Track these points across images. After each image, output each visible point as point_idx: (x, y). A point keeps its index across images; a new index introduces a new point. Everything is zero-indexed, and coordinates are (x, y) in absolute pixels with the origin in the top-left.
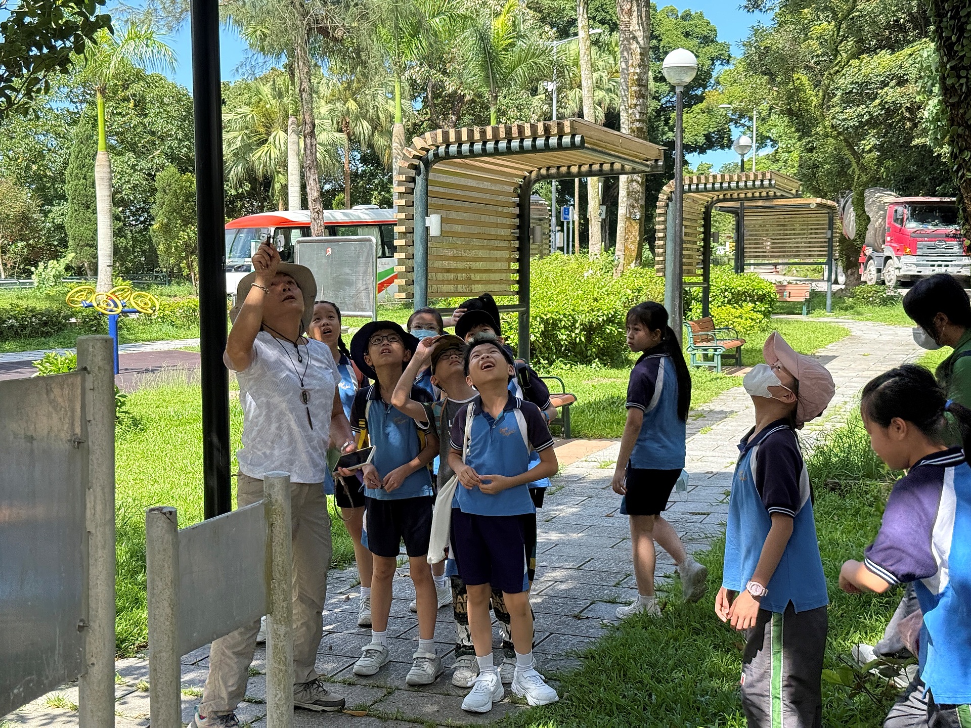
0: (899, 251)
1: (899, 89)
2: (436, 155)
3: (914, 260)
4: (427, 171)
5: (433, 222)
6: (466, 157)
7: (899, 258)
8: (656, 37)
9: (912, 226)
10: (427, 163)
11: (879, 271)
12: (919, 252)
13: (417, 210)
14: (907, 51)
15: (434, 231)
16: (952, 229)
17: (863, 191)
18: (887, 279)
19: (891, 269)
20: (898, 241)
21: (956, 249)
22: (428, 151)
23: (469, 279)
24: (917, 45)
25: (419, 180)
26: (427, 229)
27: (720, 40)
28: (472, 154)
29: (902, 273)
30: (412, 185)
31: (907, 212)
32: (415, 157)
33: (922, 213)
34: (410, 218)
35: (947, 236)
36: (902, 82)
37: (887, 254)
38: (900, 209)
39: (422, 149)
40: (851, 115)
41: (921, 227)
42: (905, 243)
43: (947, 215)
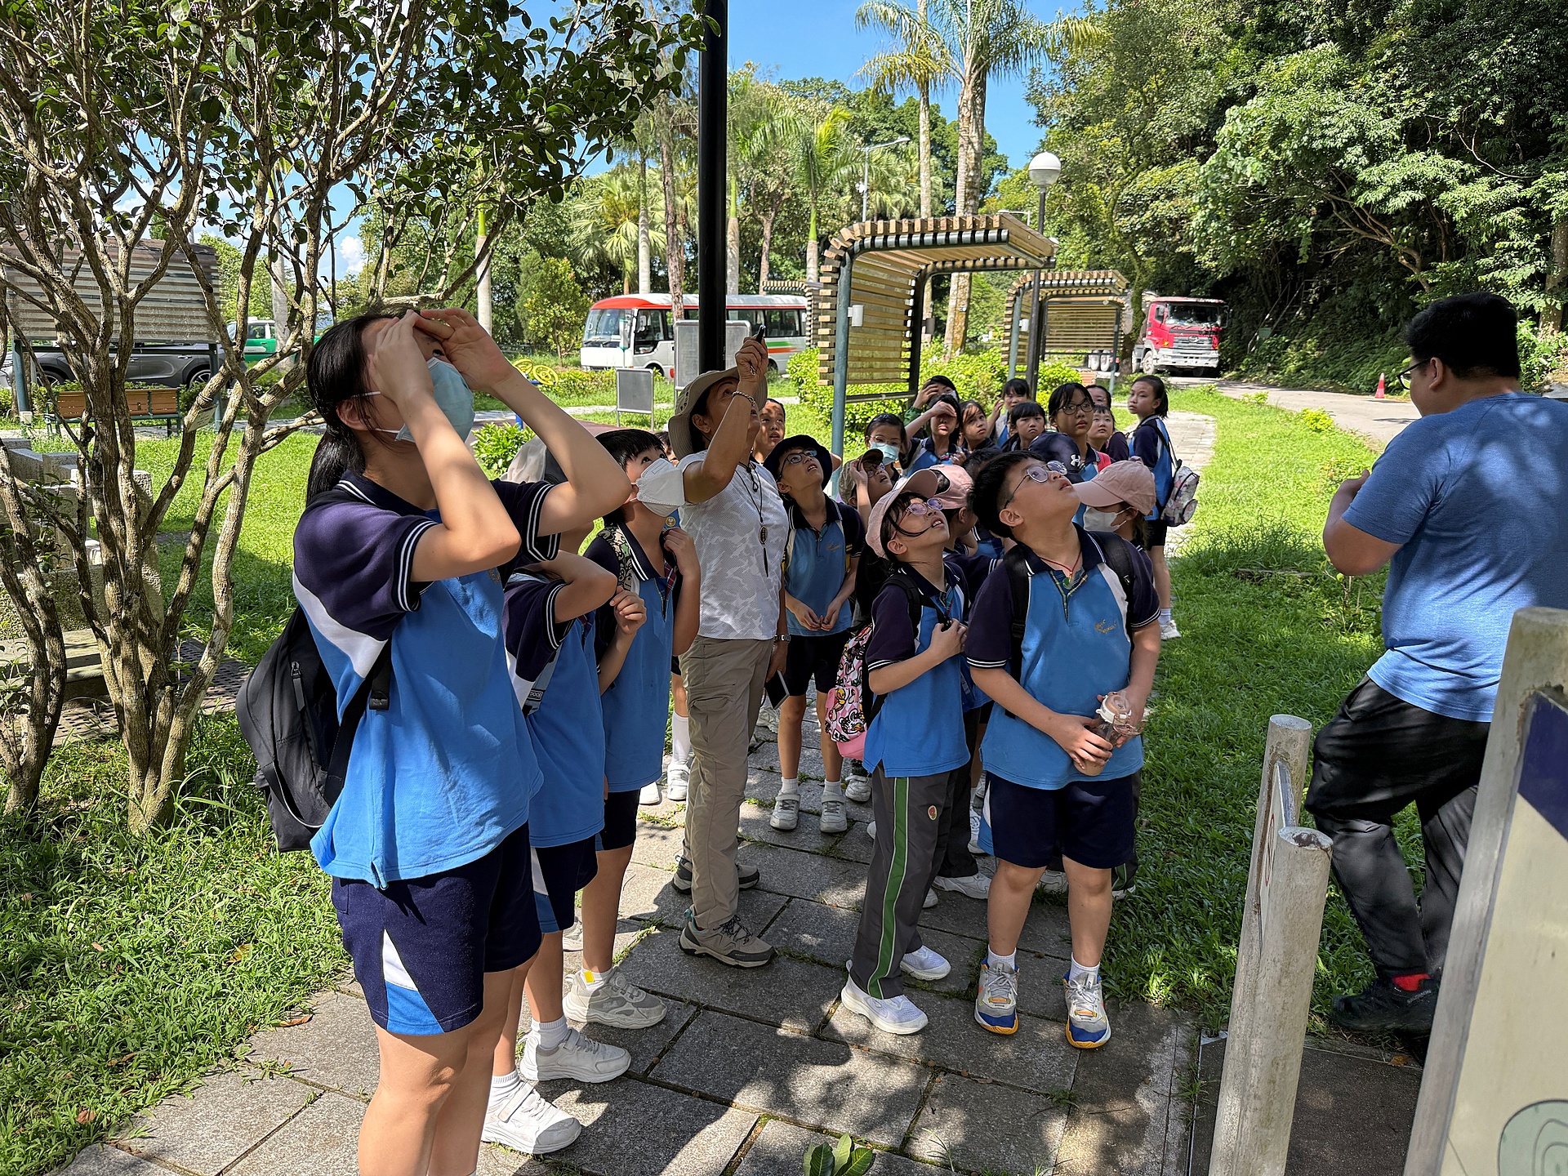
0: (1159, 344)
1: (1168, 204)
2: (862, 246)
3: (1170, 352)
4: (852, 262)
5: (856, 313)
6: (879, 249)
7: (1158, 350)
8: (945, 148)
9: (1171, 322)
10: (853, 254)
11: (1139, 360)
12: (1175, 345)
13: (841, 300)
14: (1177, 168)
15: (856, 322)
16: (1204, 326)
17: (1141, 292)
18: (1145, 367)
19: (1150, 359)
20: (1157, 335)
21: (1206, 344)
22: (853, 242)
23: (871, 367)
24: (1185, 163)
25: (844, 270)
26: (849, 319)
27: (999, 152)
28: (885, 247)
29: (1159, 363)
30: (836, 276)
31: (1167, 310)
32: (843, 248)
33: (1180, 311)
34: (834, 308)
35: (1200, 333)
36: (1170, 196)
37: (1147, 346)
38: (1162, 307)
39: (850, 240)
40: (1125, 223)
41: (1178, 323)
42: (1164, 337)
43: (1201, 314)
